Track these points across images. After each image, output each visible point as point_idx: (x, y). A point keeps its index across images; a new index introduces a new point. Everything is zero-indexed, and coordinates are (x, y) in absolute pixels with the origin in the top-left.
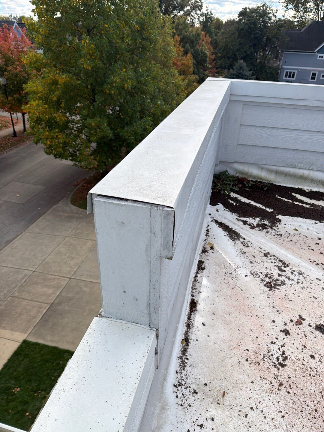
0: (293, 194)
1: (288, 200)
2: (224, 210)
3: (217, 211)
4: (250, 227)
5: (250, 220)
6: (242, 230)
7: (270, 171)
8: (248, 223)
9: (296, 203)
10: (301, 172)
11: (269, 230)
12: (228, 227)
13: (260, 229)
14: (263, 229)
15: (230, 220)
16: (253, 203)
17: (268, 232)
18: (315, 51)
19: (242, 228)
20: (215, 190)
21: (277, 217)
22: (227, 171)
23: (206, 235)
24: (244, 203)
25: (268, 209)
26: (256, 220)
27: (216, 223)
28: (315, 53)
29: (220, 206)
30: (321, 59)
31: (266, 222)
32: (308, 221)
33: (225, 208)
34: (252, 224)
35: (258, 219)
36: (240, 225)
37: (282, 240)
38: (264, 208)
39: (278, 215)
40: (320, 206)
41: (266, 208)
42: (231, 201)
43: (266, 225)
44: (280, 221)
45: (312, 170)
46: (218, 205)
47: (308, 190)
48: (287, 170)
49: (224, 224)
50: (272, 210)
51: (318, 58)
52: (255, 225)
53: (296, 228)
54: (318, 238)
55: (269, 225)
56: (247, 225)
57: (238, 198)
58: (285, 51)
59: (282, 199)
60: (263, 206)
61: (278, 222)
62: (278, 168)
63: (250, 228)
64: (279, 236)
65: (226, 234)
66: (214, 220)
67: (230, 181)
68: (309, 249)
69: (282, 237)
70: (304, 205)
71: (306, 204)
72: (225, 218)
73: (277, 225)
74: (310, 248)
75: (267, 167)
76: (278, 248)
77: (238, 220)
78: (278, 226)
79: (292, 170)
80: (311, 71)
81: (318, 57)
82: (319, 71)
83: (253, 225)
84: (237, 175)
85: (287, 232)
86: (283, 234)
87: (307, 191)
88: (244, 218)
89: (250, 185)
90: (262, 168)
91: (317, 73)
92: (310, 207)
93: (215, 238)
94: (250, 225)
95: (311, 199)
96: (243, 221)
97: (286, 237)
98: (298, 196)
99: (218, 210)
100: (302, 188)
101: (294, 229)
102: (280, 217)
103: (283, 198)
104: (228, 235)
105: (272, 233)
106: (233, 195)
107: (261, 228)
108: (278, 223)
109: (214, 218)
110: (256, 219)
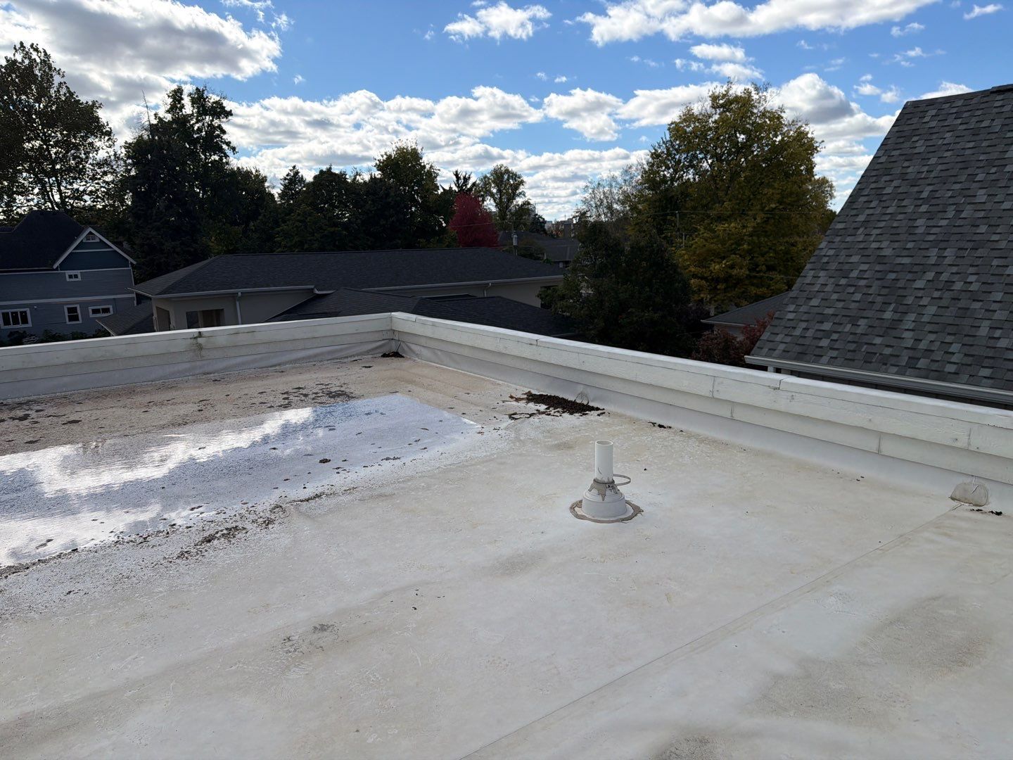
18: (55, 267)
28: (57, 269)
30: (74, 280)
51: (68, 280)
80: (63, 304)
81: (67, 277)
82: (80, 303)
91: (78, 306)
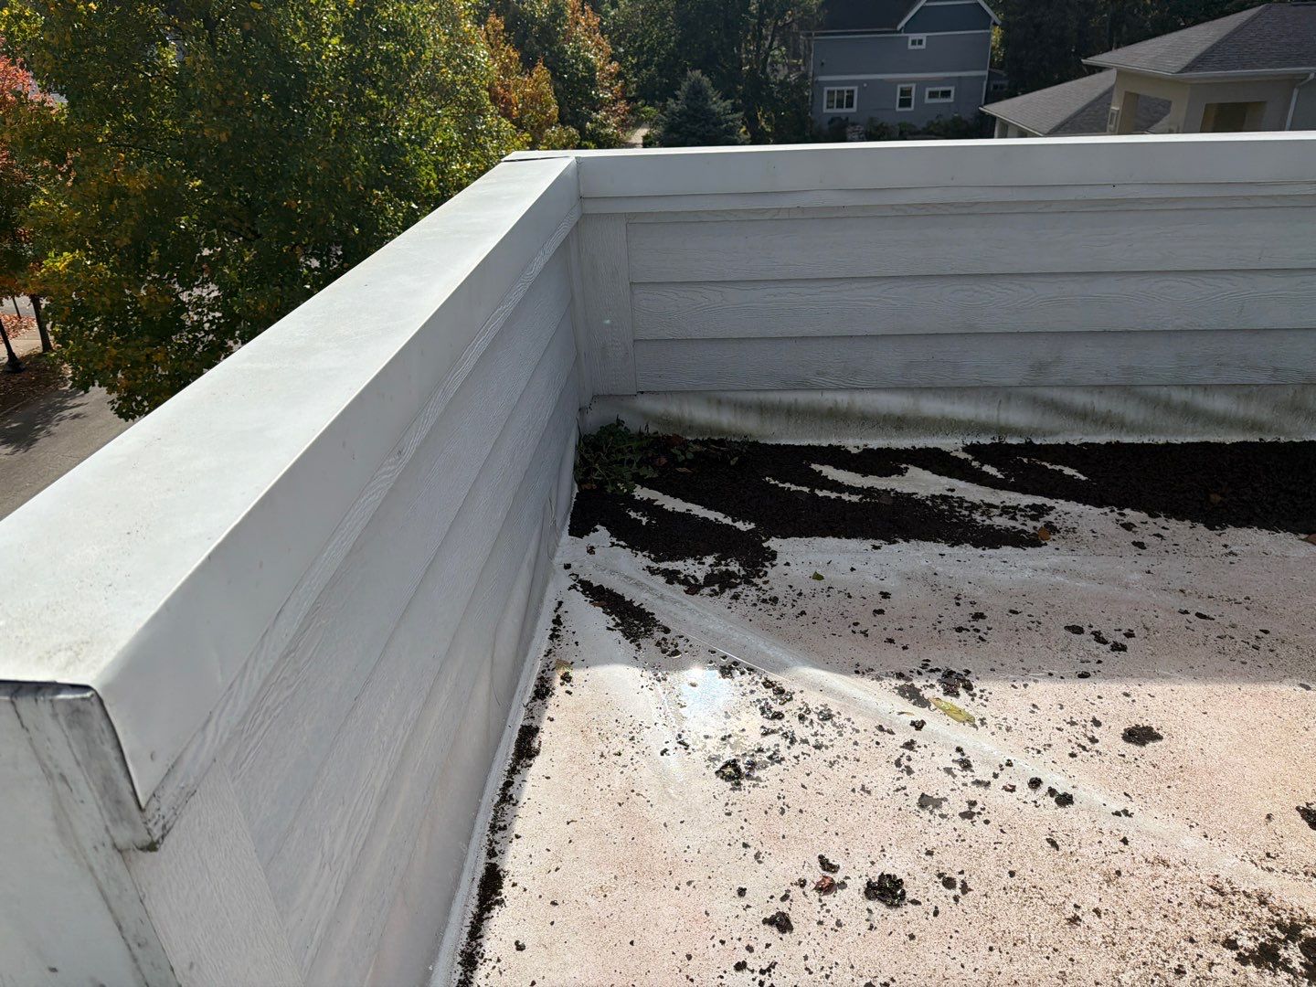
0: (813, 466)
1: (799, 488)
2: (613, 544)
3: (591, 550)
4: (685, 588)
5: (688, 567)
6: (659, 602)
7: (742, 407)
8: (682, 576)
9: (820, 494)
10: (829, 399)
11: (740, 589)
12: (622, 597)
13: (714, 590)
14: (722, 591)
15: (626, 577)
16: (698, 511)
17: (736, 597)
18: (899, 27)
19: (662, 597)
20: (587, 486)
21: (765, 545)
22: (620, 422)
23: (552, 637)
24: (674, 514)
25: (740, 525)
26: (704, 564)
27: (583, 592)
28: (900, 32)
29: (601, 536)
30: (917, 47)
31: (734, 567)
32: (853, 544)
33: (614, 540)
34: (693, 577)
35: (709, 560)
36: (658, 588)
37: (776, 614)
38: (728, 521)
39: (768, 539)
40: (889, 492)
41: (734, 521)
42: (633, 514)
43: (732, 575)
44: (774, 555)
45: (858, 389)
46: (597, 530)
47: (858, 448)
48: (788, 397)
49: (610, 592)
50: (752, 526)
51: (910, 47)
52: (701, 580)
53: (819, 572)
54: (881, 593)
55: (743, 573)
56: (677, 585)
57: (655, 501)
58: (816, 35)
59: (781, 485)
60: (727, 514)
61: (768, 560)
62: (762, 396)
63: (686, 592)
64: (769, 606)
65: (612, 624)
66: (581, 581)
67: (631, 452)
68: (854, 632)
69: (778, 606)
70: (845, 497)
71: (850, 493)
72: (612, 572)
73: (765, 569)
74: (856, 629)
75: (731, 395)
76: (762, 646)
77: (653, 572)
78: (766, 573)
79: (803, 398)
80: (897, 83)
81: (910, 42)
82: (918, 82)
83: (696, 580)
84: (652, 429)
85: (791, 587)
86: (781, 599)
87: (854, 451)
88: (670, 563)
89: (690, 456)
90: (719, 402)
91: (913, 86)
92: (861, 499)
93: (577, 643)
94: (685, 582)
95: (865, 475)
96: (665, 573)
97: (789, 605)
98: (830, 472)
99: (592, 548)
100: (839, 444)
101: (812, 575)
102: (774, 543)
103: (783, 483)
104: (617, 625)
105: (749, 599)
106: (641, 493)
107: (716, 587)
108: (767, 564)
109: (581, 577)
110: (704, 560)
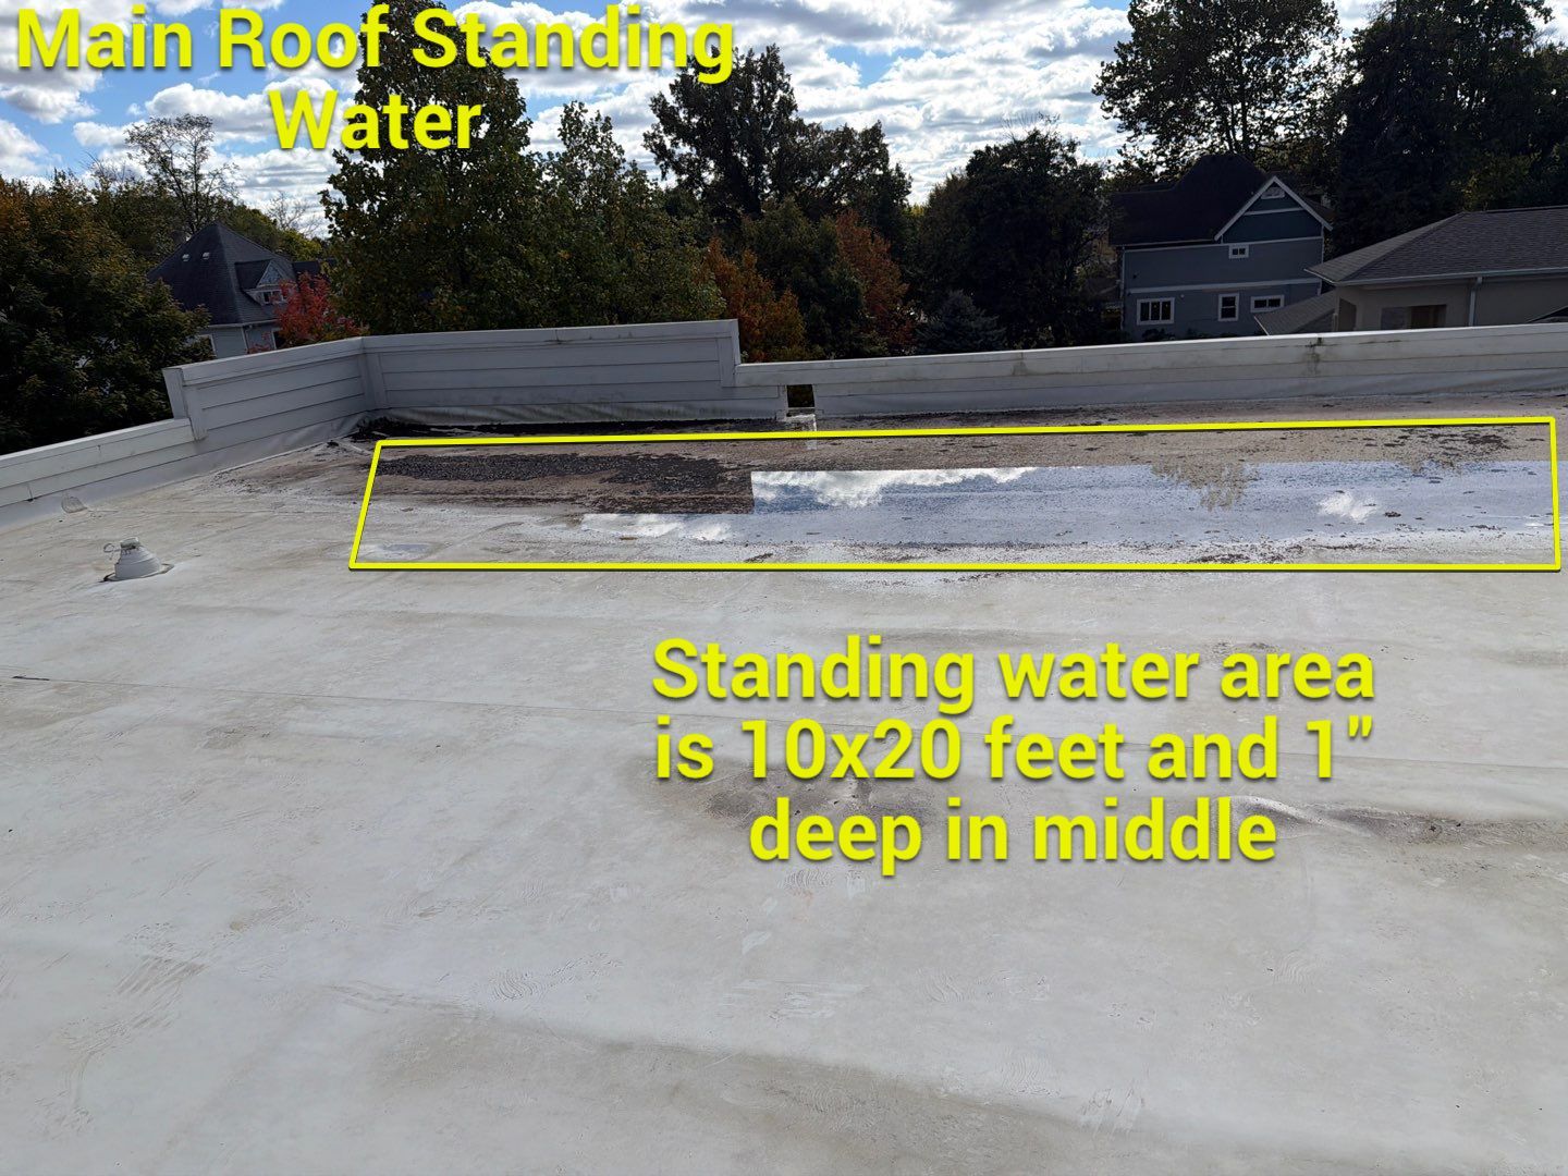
18: (1217, 237)
28: (1219, 242)
30: (1239, 256)
51: (1231, 256)
58: (1127, 248)
80: (1216, 293)
81: (1231, 251)
91: (1237, 296)
